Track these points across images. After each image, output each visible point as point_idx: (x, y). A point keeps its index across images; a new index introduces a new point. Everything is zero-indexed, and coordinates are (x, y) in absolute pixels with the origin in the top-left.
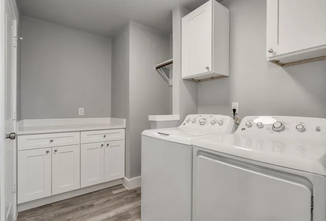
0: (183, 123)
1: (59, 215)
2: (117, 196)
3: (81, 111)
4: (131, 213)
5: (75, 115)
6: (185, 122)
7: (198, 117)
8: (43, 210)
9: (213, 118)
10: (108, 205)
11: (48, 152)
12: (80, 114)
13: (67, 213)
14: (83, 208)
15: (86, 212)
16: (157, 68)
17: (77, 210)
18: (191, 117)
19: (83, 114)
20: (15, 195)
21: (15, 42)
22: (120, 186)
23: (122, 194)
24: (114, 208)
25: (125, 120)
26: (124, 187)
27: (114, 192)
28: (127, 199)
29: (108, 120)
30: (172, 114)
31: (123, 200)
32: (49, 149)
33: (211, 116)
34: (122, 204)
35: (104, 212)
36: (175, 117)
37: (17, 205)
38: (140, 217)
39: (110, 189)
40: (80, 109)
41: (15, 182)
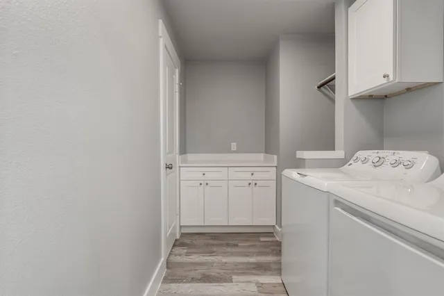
0: (348, 164)
1: (207, 245)
2: (263, 244)
3: (234, 146)
4: (273, 266)
5: (228, 150)
6: (351, 162)
7: (372, 155)
8: (197, 236)
9: (396, 157)
10: (252, 250)
11: (201, 184)
12: (233, 149)
13: (213, 245)
14: (228, 245)
15: (229, 249)
16: (319, 87)
17: (221, 245)
18: (362, 154)
19: (235, 149)
20: (178, 217)
21: (177, 88)
22: (271, 234)
23: (270, 243)
24: (257, 256)
25: (275, 157)
26: (274, 236)
27: (262, 239)
28: (273, 250)
29: (261, 156)
30: (334, 150)
31: (268, 250)
32: (202, 182)
33: (394, 153)
34: (266, 254)
35: (247, 256)
36: (339, 154)
37: (181, 226)
38: (281, 275)
39: (258, 235)
40: (232, 144)
41: (178, 206)
